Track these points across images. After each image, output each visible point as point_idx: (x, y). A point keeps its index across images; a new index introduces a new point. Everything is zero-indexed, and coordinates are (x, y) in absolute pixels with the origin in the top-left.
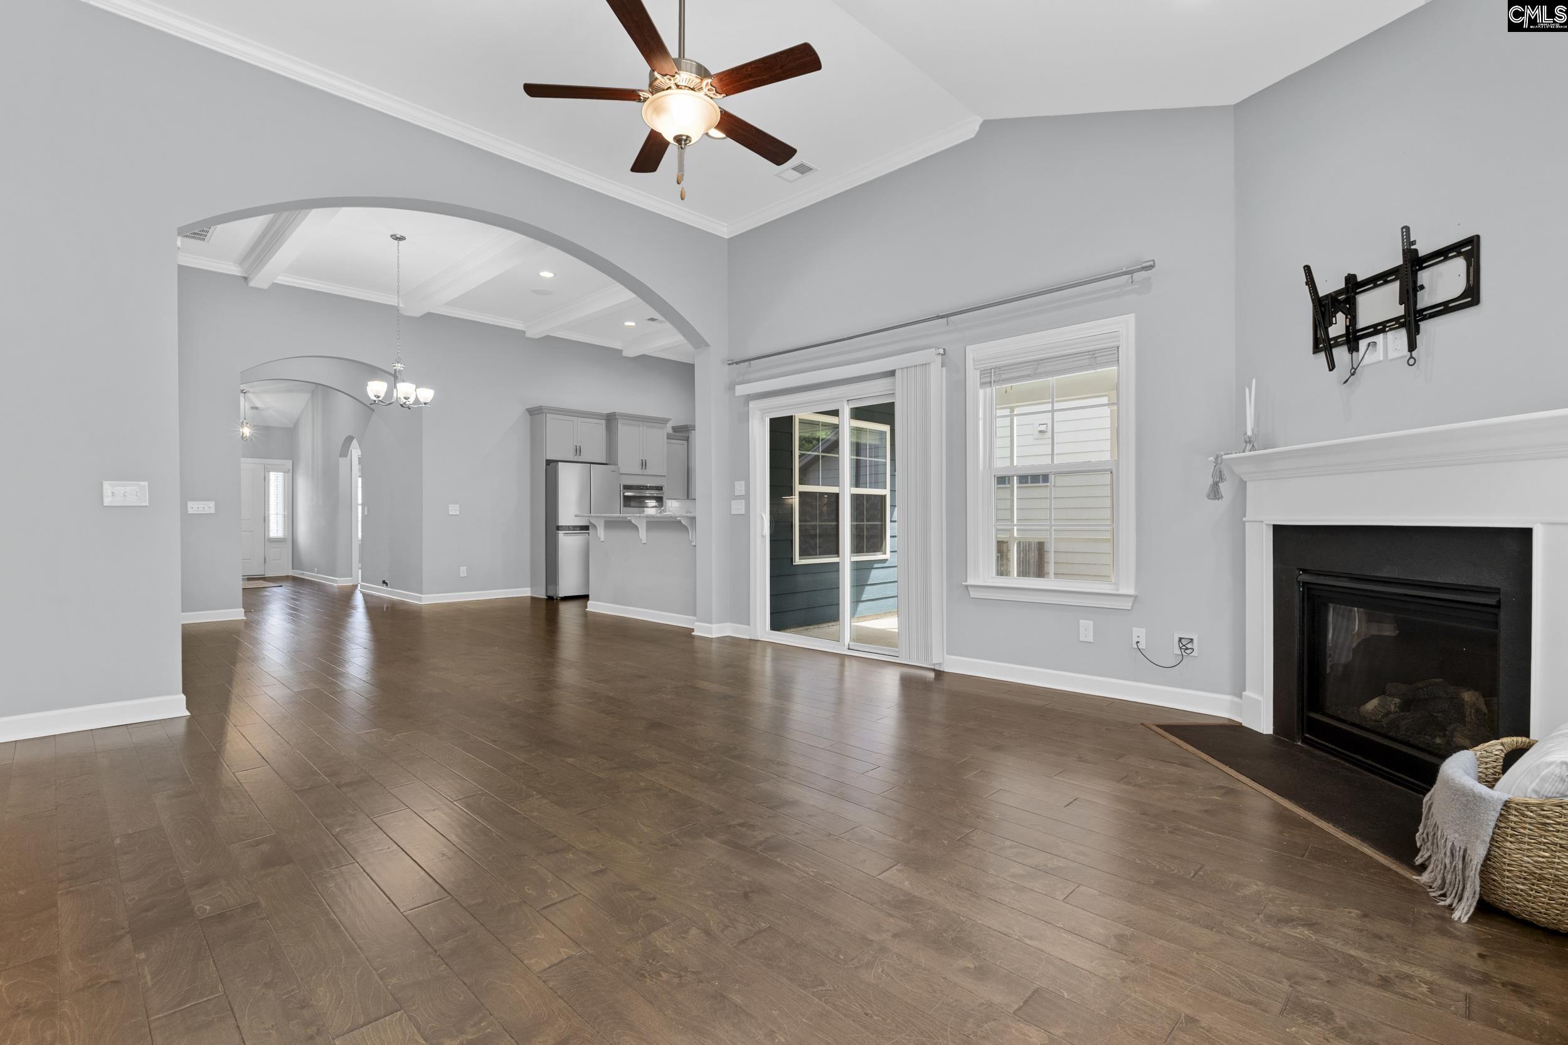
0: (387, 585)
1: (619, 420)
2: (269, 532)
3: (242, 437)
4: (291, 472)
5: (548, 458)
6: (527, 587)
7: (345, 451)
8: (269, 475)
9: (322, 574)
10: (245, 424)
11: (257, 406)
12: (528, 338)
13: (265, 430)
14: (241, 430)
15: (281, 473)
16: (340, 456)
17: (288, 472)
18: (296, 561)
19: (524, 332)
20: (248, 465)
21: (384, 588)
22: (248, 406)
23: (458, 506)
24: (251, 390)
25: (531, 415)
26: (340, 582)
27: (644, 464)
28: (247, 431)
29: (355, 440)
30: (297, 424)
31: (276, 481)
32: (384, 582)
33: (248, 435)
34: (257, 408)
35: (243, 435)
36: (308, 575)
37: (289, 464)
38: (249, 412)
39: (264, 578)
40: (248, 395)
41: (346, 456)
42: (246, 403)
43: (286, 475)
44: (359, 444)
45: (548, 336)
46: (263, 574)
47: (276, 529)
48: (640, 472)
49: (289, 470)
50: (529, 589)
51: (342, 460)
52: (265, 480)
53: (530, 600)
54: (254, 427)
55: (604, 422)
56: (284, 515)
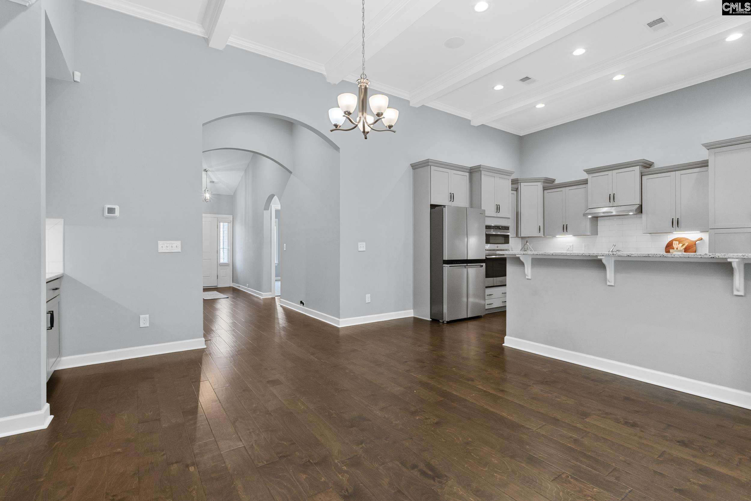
0: (303, 305)
1: (482, 172)
2: (219, 260)
3: (205, 199)
4: (232, 223)
5: (432, 203)
6: (411, 309)
7: (267, 207)
8: (220, 224)
9: (251, 288)
10: (206, 191)
11: (214, 181)
12: (411, 107)
13: (218, 197)
14: (204, 195)
15: (226, 223)
16: (265, 209)
17: (230, 223)
18: (234, 279)
19: (409, 101)
20: (207, 219)
21: (301, 306)
22: (208, 181)
23: (365, 243)
24: (210, 169)
25: (414, 169)
26: (264, 295)
27: (498, 209)
28: (208, 196)
29: (276, 196)
30: (235, 192)
31: (224, 228)
32: (301, 302)
33: (208, 198)
34: (213, 182)
35: (205, 198)
36: (242, 288)
37: (231, 217)
38: (209, 184)
39: (217, 288)
40: (208, 172)
41: (268, 210)
42: (207, 178)
43: (229, 224)
44: (280, 199)
45: (423, 105)
46: (217, 286)
47: (224, 258)
48: (495, 215)
49: (231, 221)
50: (412, 311)
51: (265, 212)
52: (218, 227)
53: (412, 319)
54: (212, 194)
55: (467, 174)
56: (228, 249)
